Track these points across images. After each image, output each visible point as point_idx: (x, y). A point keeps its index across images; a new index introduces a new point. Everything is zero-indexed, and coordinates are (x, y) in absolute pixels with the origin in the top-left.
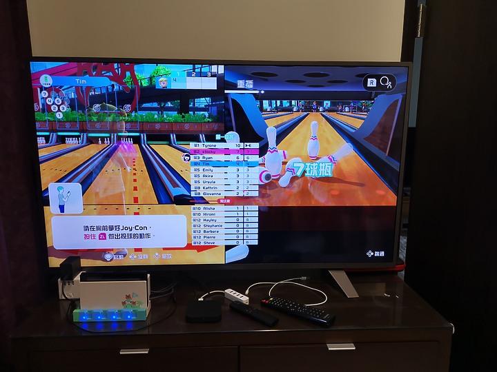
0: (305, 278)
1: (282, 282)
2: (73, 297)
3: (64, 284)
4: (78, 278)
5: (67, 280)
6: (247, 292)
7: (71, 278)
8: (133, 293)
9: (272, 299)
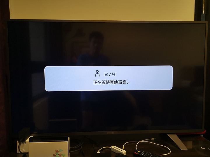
0: (154, 139)
1: (141, 141)
2: (25, 151)
3: (20, 144)
4: (28, 140)
5: (22, 141)
6: (123, 147)
7: (24, 141)
8: (60, 149)
9: (139, 152)
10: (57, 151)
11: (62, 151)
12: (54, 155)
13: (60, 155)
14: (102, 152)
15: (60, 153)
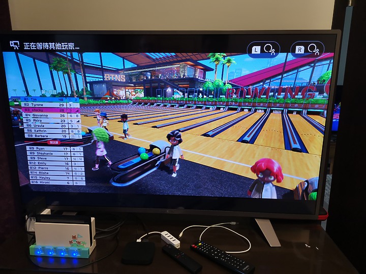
0: (235, 223)
1: (214, 226)
6: (181, 235)
8: (78, 235)
9: (200, 244)
10: (74, 237)
11: (81, 237)
12: (71, 242)
13: (79, 243)
14: (144, 241)
15: (79, 240)
